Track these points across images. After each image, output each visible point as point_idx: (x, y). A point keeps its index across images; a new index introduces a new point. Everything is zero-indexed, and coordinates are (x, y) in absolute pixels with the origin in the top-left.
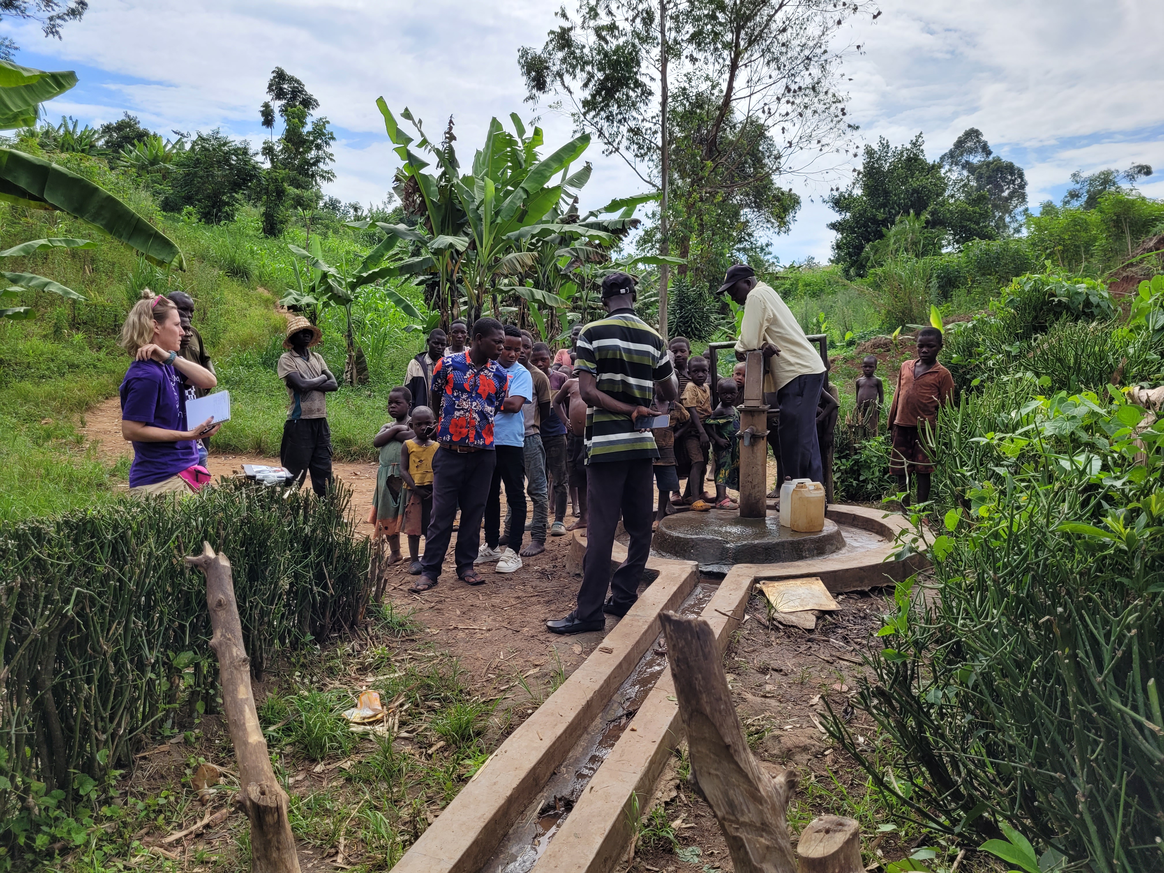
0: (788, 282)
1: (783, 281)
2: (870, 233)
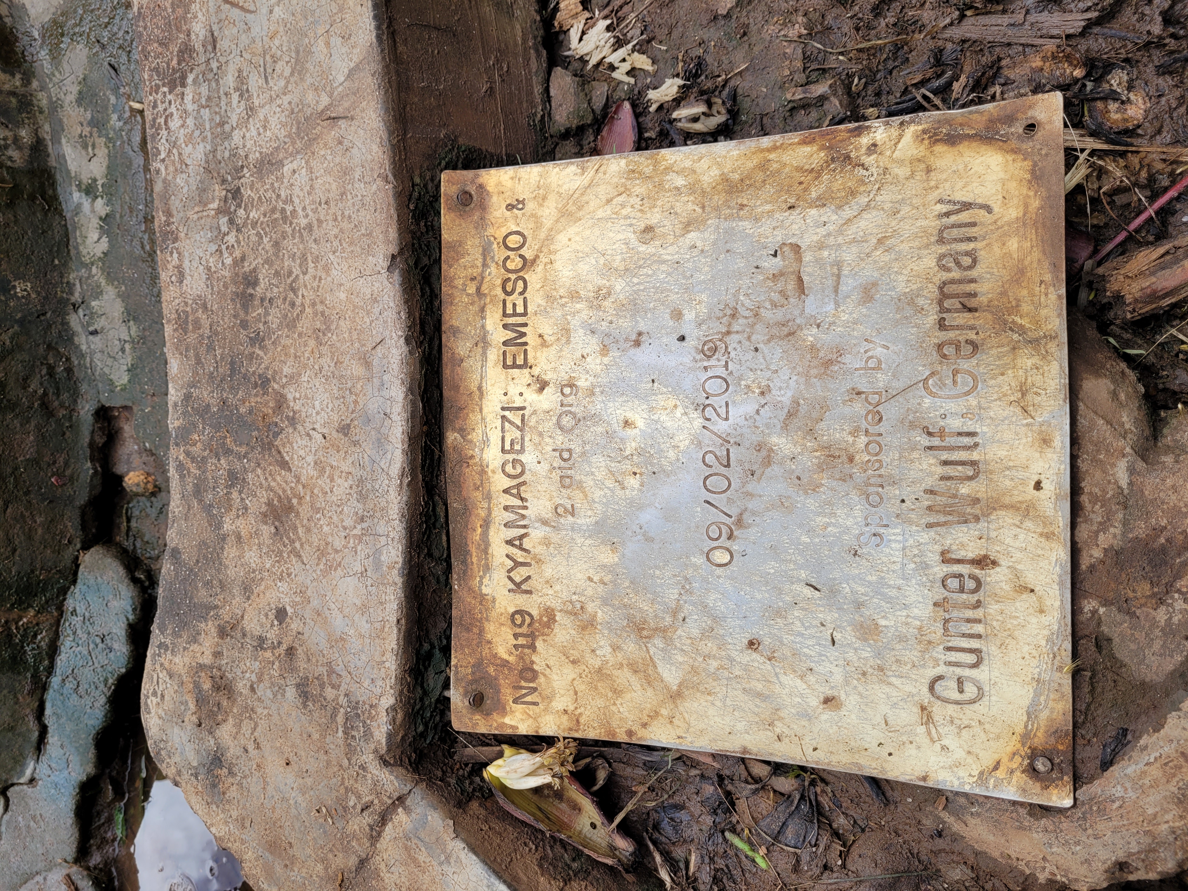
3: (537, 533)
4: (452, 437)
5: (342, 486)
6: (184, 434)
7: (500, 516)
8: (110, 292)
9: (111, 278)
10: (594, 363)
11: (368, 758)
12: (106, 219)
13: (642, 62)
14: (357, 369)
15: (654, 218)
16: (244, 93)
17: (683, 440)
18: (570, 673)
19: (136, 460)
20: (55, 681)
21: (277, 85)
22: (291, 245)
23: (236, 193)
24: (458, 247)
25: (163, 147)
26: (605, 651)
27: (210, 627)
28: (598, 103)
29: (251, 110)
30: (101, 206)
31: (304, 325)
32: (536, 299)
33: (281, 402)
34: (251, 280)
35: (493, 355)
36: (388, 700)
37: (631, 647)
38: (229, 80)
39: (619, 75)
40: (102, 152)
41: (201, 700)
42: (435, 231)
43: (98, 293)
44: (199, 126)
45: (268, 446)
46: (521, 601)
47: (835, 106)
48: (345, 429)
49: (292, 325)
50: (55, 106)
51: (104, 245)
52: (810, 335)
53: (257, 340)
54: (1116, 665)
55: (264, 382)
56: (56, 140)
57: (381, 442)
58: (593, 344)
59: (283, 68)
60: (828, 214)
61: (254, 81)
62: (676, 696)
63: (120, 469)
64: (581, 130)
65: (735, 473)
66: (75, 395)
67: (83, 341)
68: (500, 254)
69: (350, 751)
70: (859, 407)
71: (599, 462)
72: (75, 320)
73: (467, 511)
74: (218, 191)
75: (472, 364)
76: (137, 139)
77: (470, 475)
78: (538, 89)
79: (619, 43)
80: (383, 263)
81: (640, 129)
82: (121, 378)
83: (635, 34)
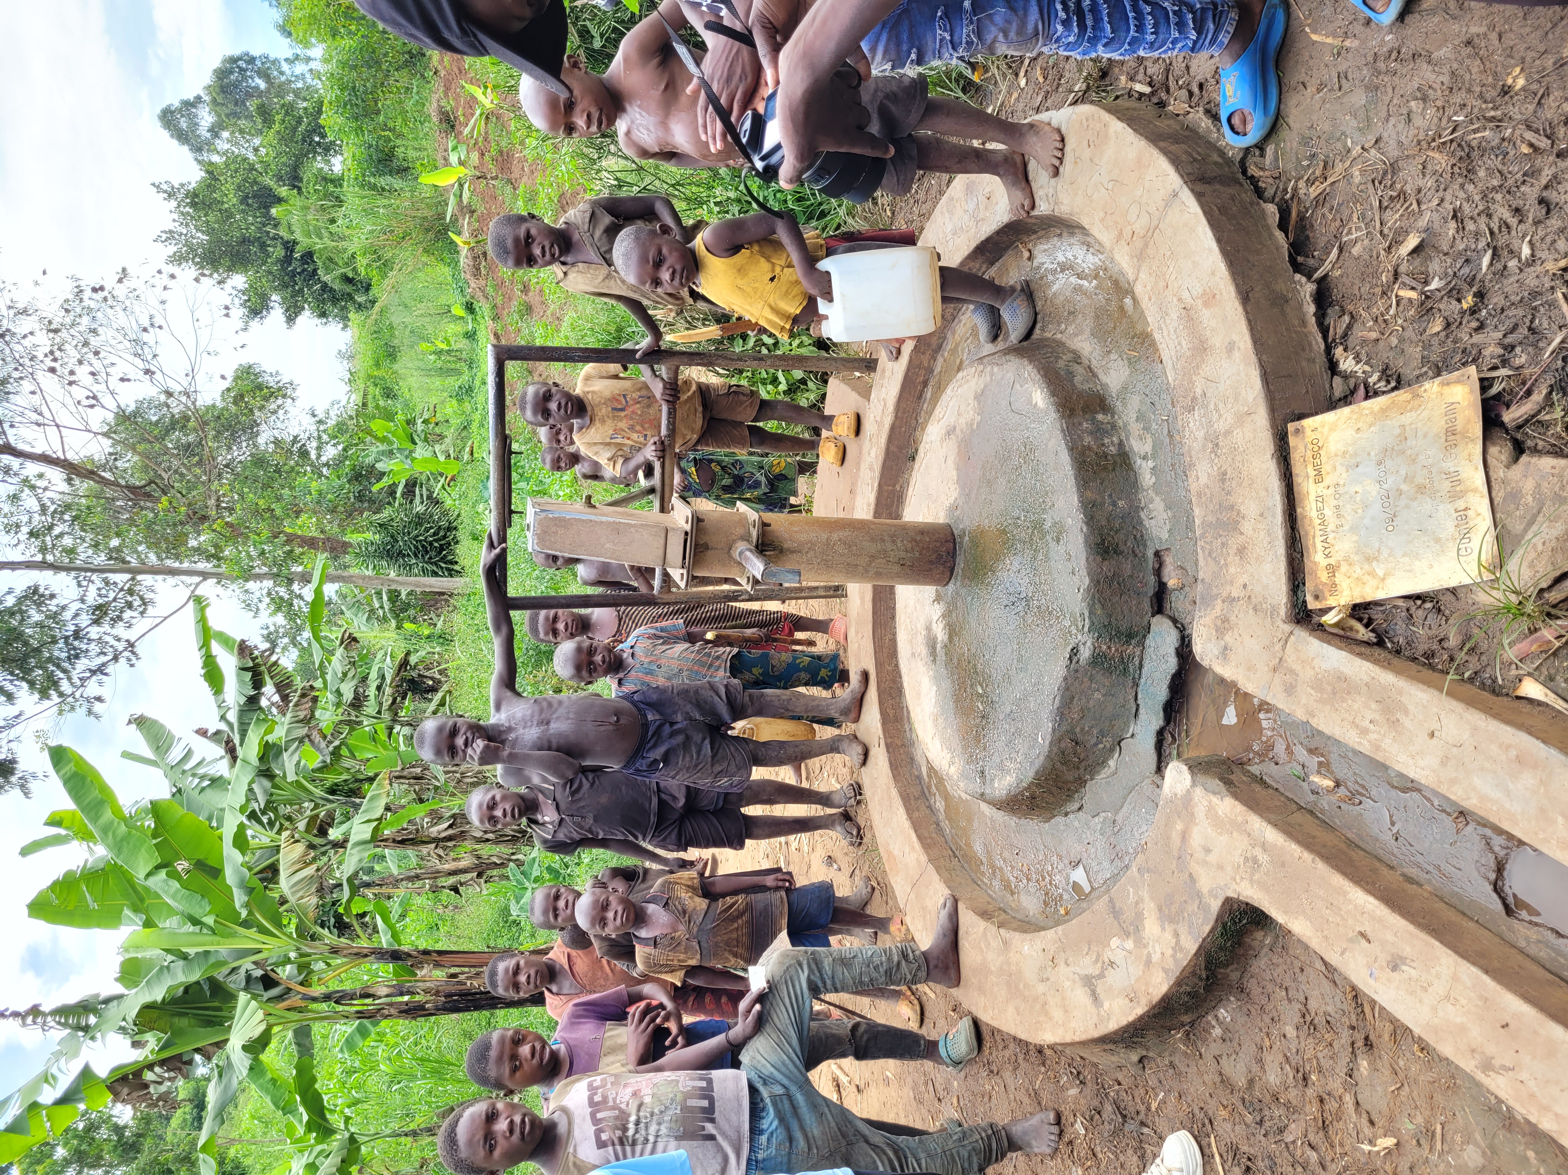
0: (371, 389)
1: (370, 397)
2: (304, 270)
3: (1331, 536)
4: (1299, 510)
5: (1262, 533)
6: (1203, 536)
7: (1318, 533)
8: (1157, 499)
9: (1157, 494)
10: (1345, 475)
11: (1279, 623)
12: (1153, 469)
13: (1367, 368)
14: (1264, 493)
15: (1360, 425)
16: (1217, 409)
17: (1374, 493)
18: (1348, 581)
19: (1173, 574)
20: (1142, 681)
21: (1229, 406)
22: (1239, 458)
23: (1217, 445)
24: (1296, 448)
25: (1187, 434)
26: (1358, 570)
27: (1219, 601)
28: (1352, 386)
29: (1220, 416)
30: (1151, 464)
31: (1245, 484)
32: (1324, 459)
33: (1239, 512)
34: (1225, 474)
35: (1311, 480)
36: (1284, 600)
37: (1366, 566)
38: (1212, 406)
39: (1359, 374)
40: (1149, 441)
41: (1217, 629)
42: (1287, 443)
43: (1152, 501)
44: (1201, 424)
45: (1235, 529)
46: (1329, 561)
47: (1430, 373)
48: (1262, 515)
49: (1240, 485)
50: (1125, 425)
51: (1153, 480)
52: (1409, 452)
53: (1229, 493)
54: (1509, 532)
55: (1232, 507)
56: (1128, 439)
57: (1274, 516)
58: (1344, 469)
59: (1231, 400)
60: (1414, 414)
61: (1221, 406)
62: (1383, 579)
63: (1165, 580)
64: (1346, 397)
65: (1391, 500)
66: (1145, 546)
67: (1146, 523)
68: (1310, 447)
69: (1273, 623)
70: (1425, 471)
71: (1348, 506)
72: (1142, 514)
73: (1307, 534)
74: (1210, 445)
75: (1304, 484)
76: (1165, 432)
77: (1307, 522)
78: (1327, 386)
79: (1358, 363)
80: (1269, 456)
81: (1367, 392)
82: (1165, 535)
83: (1364, 359)
